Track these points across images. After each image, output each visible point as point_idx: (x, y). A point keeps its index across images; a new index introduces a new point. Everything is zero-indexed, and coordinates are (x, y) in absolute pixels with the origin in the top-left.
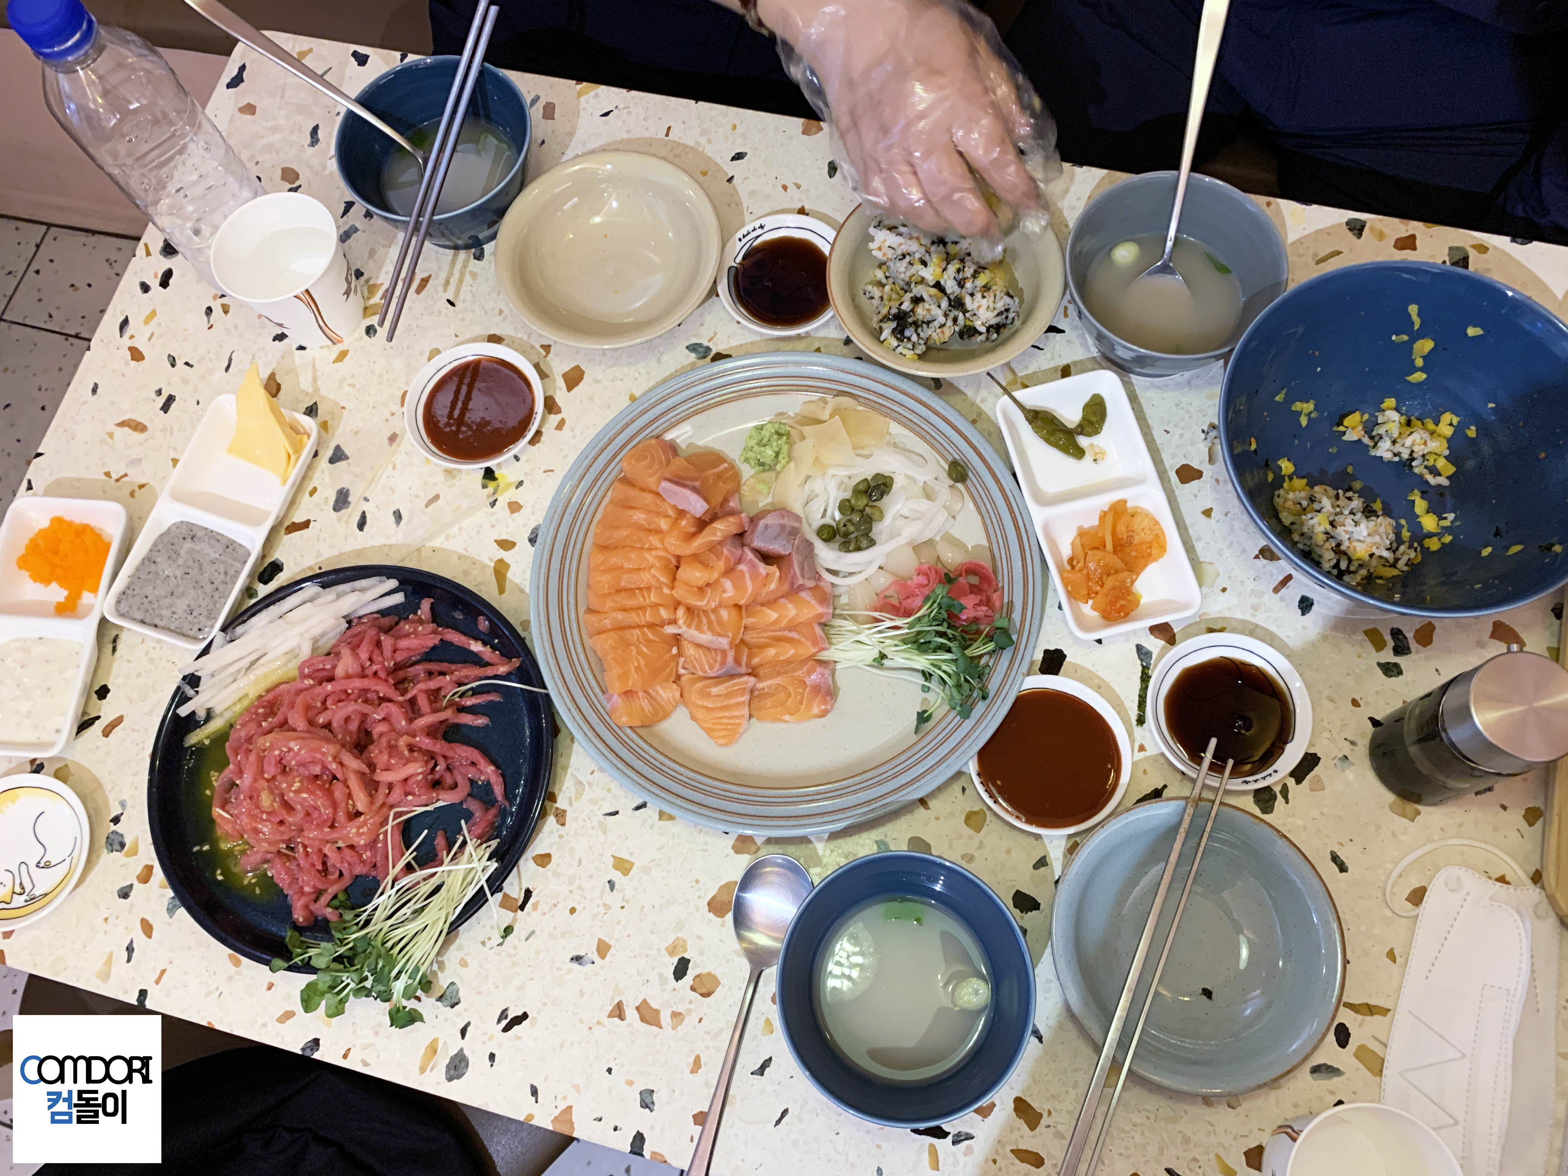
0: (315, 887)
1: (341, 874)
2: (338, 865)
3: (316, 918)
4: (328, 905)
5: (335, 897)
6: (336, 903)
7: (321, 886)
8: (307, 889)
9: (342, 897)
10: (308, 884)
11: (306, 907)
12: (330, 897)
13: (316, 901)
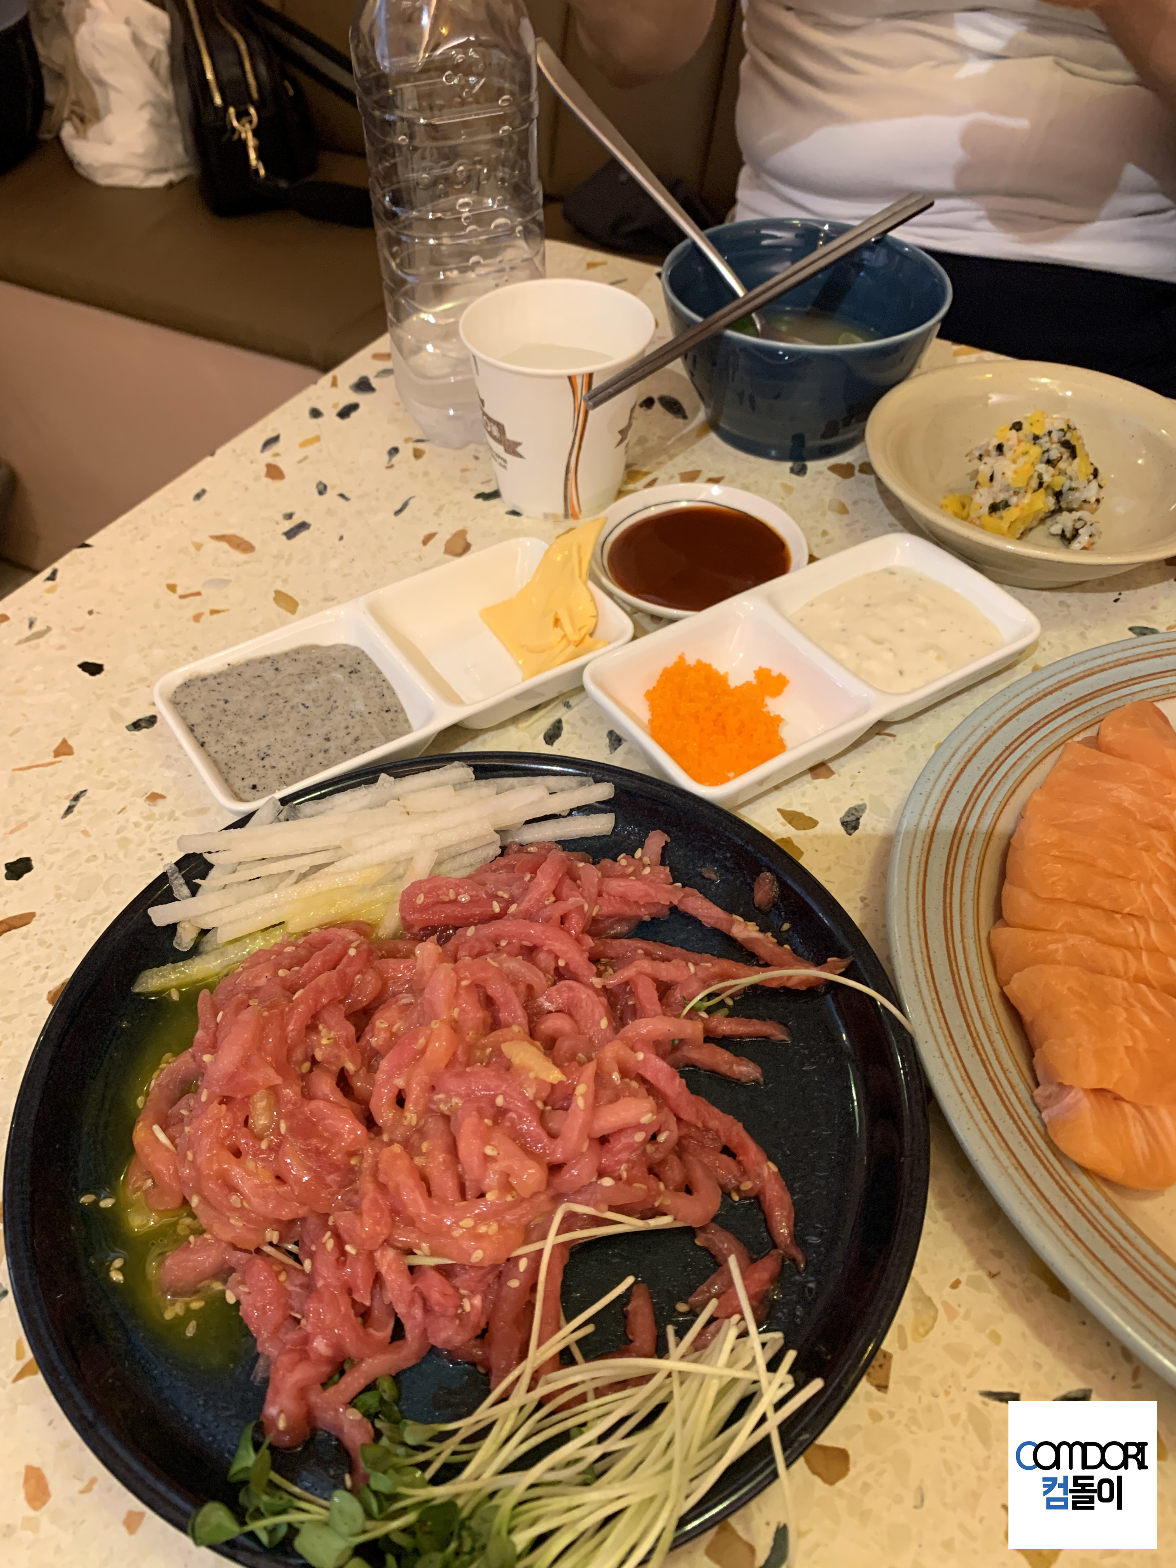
0: (337, 1346)
1: (398, 1332)
2: (401, 1309)
3: (314, 1430)
4: (352, 1403)
5: (371, 1387)
6: (371, 1400)
7: (351, 1347)
8: (320, 1345)
9: (387, 1388)
10: (325, 1330)
11: (302, 1392)
12: (363, 1382)
13: (324, 1385)
